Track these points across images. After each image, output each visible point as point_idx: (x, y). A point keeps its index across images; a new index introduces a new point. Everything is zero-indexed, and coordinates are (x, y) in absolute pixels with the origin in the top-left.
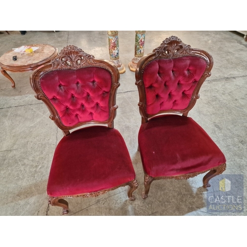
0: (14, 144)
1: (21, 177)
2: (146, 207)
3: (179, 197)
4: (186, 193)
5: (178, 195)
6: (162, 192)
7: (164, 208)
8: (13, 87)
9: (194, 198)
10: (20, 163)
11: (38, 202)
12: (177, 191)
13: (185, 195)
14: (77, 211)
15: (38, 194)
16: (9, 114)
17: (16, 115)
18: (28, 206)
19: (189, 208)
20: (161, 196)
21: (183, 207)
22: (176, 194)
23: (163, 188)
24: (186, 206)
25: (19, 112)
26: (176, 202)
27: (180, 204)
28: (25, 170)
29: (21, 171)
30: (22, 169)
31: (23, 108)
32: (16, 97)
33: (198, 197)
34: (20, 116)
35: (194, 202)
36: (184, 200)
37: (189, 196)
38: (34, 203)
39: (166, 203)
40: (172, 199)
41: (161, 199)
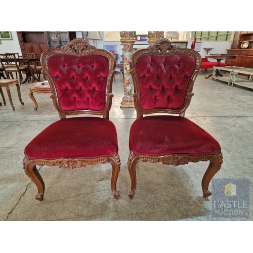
0: (16, 144)
1: (10, 167)
2: (131, 206)
3: (173, 202)
4: (181, 200)
5: (172, 200)
6: (153, 196)
7: (151, 210)
8: (35, 109)
9: (191, 205)
10: (14, 157)
11: (16, 188)
12: (171, 197)
13: (180, 201)
14: (53, 200)
15: (20, 181)
16: (23, 124)
17: (28, 126)
18: (5, 190)
19: (183, 214)
20: (151, 198)
21: (176, 212)
22: (169, 199)
23: (155, 192)
24: (180, 212)
25: (32, 124)
26: (168, 207)
27: (172, 209)
28: (16, 162)
29: (13, 163)
30: (14, 161)
31: (37, 122)
32: (34, 116)
33: (196, 205)
34: (31, 126)
35: (190, 210)
36: (178, 206)
37: (184, 203)
38: (12, 188)
39: (155, 206)
40: (163, 203)
41: (150, 202)
